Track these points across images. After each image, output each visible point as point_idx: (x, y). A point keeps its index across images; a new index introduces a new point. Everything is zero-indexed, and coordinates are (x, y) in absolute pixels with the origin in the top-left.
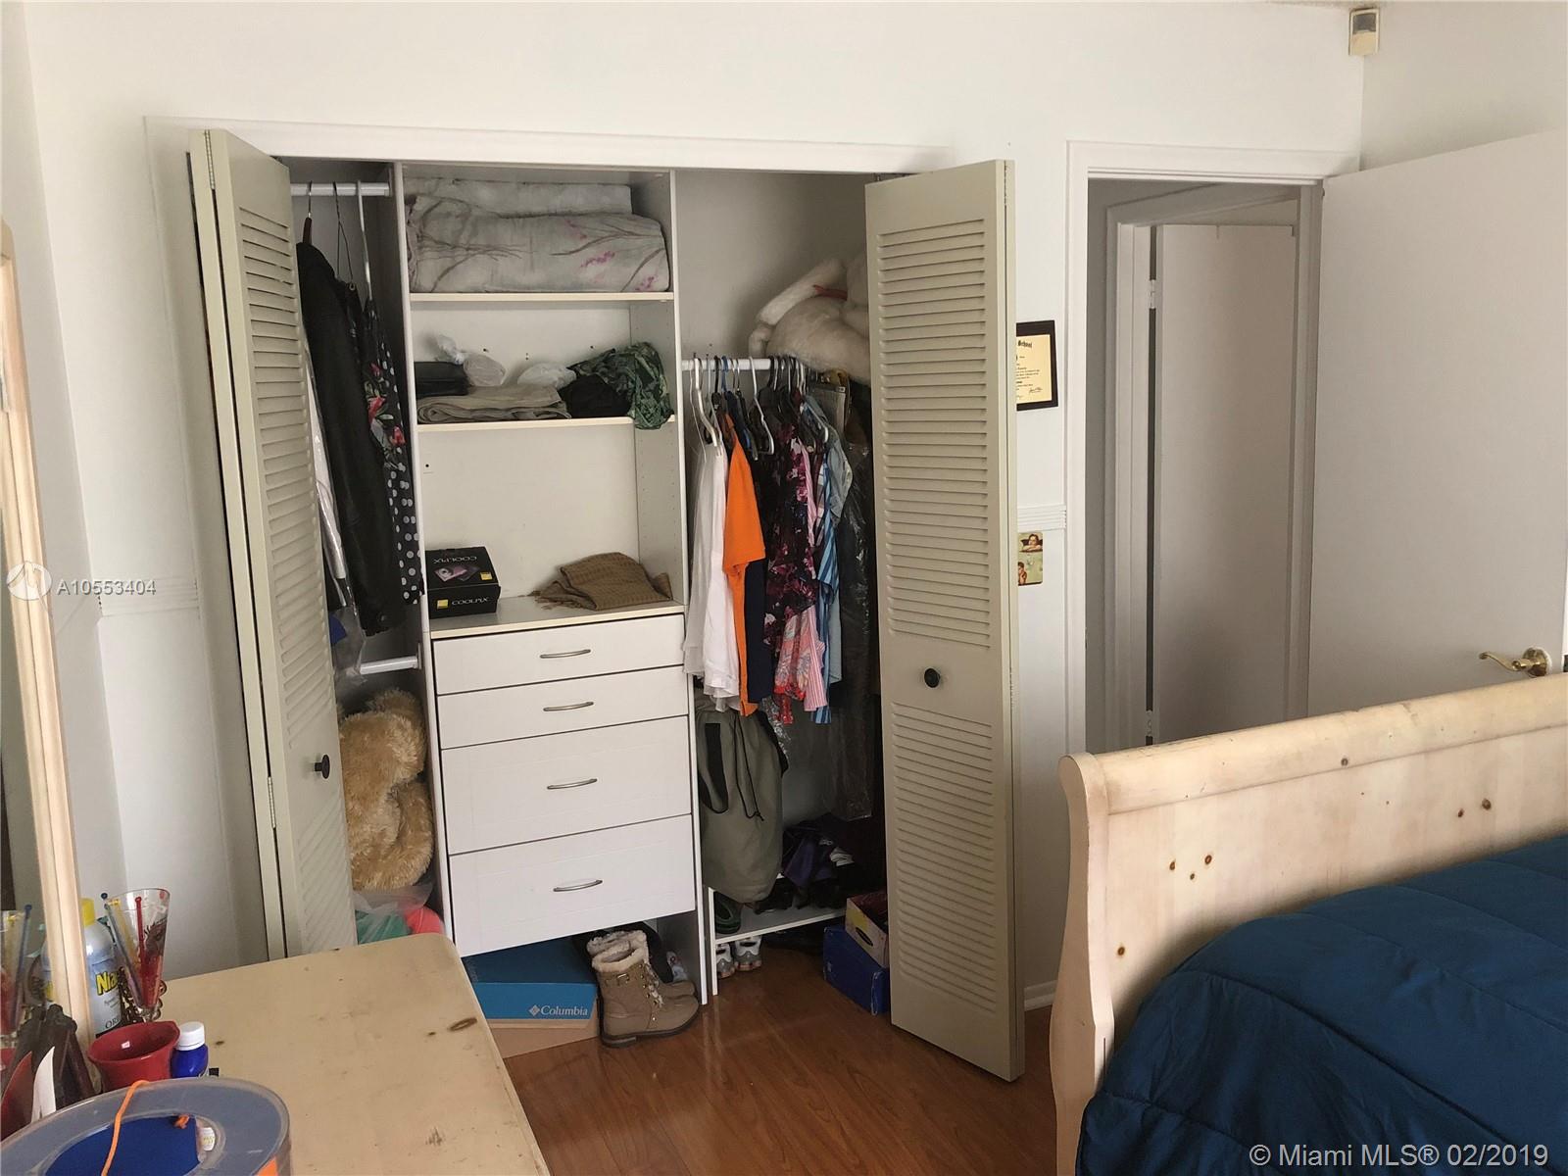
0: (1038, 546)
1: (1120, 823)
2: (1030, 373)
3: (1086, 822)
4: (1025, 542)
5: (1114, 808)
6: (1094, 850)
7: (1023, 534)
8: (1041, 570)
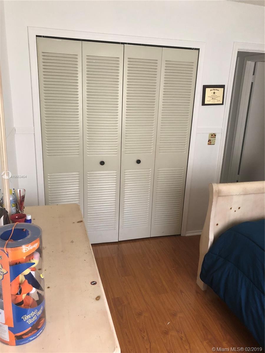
0: (215, 136)
1: (220, 199)
2: (218, 97)
3: (213, 197)
4: (212, 135)
5: (219, 195)
6: (214, 203)
7: (212, 133)
8: (215, 142)
